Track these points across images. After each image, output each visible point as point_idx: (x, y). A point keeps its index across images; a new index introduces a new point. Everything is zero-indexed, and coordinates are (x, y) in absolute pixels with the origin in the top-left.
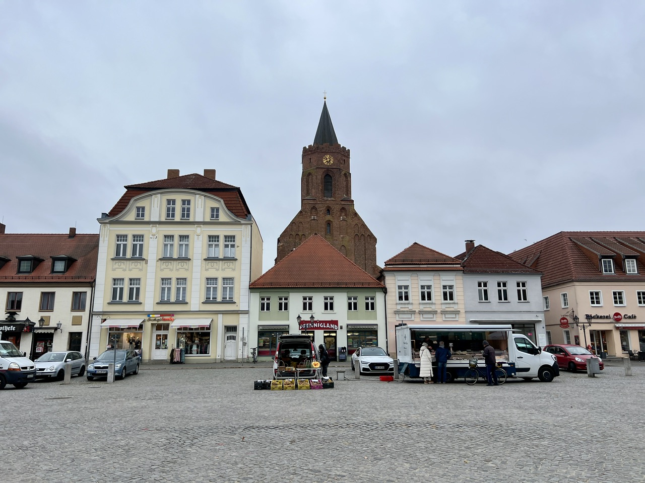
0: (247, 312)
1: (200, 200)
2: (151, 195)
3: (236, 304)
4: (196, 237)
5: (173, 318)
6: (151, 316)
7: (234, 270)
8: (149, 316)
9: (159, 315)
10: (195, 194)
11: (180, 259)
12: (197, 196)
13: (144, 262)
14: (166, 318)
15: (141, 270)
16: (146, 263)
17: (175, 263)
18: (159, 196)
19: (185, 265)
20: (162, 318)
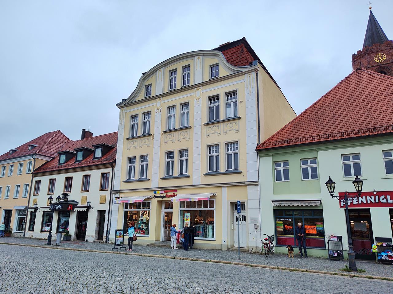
0: (256, 184)
1: (198, 61)
2: (156, 71)
3: (242, 175)
4: (196, 101)
5: (176, 193)
7: (237, 131)
8: (155, 193)
10: (194, 56)
11: (182, 129)
12: (196, 58)
14: (169, 194)
16: (153, 138)
18: (163, 69)
20: (166, 194)
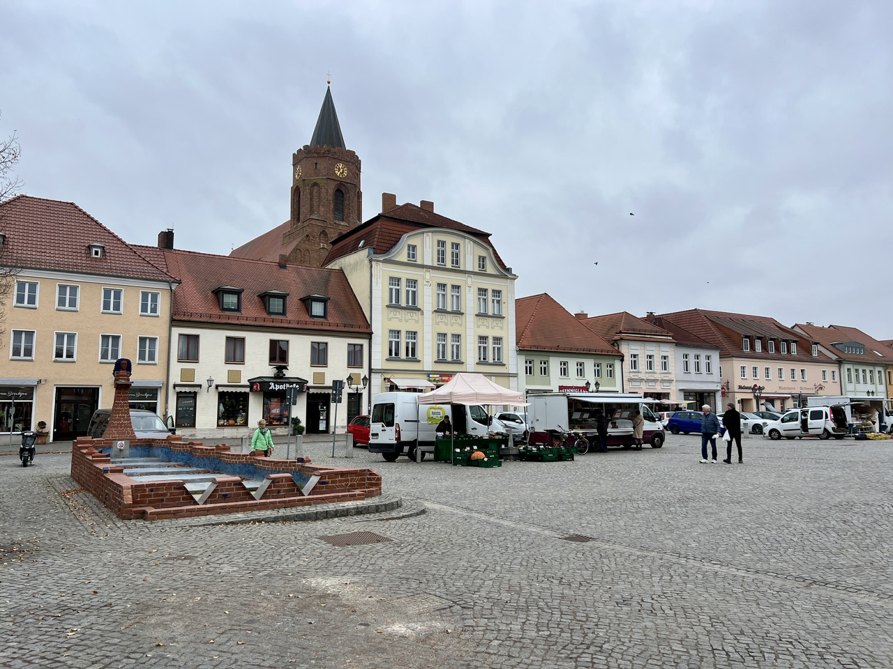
0: (515, 375)
1: (469, 245)
2: (423, 233)
3: (504, 366)
4: (467, 288)
5: (451, 378)
6: (431, 376)
7: (502, 328)
8: (428, 376)
9: (438, 376)
10: (465, 238)
11: (452, 313)
12: (467, 240)
13: (420, 312)
15: (417, 322)
16: (422, 314)
17: (449, 316)
18: (430, 234)
19: (458, 319)
20: (441, 378)
